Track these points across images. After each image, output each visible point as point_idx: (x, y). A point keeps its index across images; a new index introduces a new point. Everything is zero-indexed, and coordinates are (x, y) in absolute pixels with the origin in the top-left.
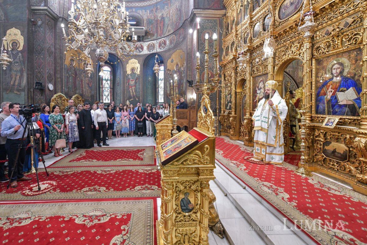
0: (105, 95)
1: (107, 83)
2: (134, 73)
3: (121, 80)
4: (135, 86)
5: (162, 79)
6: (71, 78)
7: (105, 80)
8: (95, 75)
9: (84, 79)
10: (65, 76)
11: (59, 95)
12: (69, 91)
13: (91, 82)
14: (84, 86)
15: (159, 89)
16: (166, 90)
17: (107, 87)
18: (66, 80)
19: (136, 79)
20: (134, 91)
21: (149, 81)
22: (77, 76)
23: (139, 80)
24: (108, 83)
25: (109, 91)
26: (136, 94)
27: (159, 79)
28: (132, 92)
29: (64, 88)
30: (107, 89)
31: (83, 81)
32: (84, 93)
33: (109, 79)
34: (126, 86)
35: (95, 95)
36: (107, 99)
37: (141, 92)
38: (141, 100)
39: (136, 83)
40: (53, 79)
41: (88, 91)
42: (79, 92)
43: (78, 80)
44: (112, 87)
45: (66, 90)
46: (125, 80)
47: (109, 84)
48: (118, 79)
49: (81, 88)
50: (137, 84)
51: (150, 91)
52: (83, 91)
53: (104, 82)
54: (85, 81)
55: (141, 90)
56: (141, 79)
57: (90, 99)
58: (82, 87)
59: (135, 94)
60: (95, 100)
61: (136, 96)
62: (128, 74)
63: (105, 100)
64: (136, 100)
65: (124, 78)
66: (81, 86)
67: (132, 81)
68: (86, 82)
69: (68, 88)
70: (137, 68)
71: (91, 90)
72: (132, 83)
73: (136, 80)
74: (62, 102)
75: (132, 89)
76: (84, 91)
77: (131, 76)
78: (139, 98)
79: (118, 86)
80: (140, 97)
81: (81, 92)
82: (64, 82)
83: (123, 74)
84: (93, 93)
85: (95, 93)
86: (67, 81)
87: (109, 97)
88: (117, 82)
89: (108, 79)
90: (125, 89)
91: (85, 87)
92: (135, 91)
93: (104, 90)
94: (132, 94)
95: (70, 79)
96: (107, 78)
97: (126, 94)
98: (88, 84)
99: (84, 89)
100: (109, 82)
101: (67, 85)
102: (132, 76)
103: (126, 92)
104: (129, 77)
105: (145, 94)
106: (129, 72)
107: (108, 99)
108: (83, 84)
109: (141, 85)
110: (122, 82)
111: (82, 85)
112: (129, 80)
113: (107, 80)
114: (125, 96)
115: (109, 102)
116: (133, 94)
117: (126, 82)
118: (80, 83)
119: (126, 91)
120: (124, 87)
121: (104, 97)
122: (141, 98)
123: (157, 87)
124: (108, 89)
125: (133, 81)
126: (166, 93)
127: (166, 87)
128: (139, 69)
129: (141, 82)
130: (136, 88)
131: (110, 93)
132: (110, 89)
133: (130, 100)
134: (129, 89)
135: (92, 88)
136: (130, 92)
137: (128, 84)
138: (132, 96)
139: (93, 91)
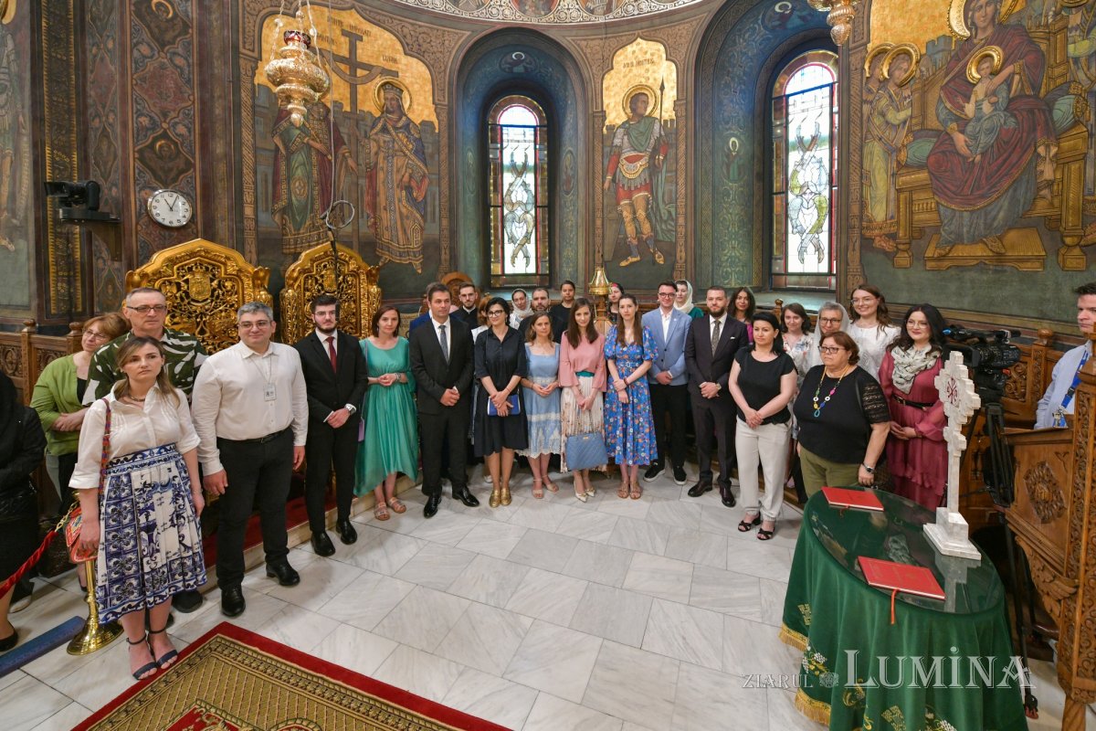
0: (512, 240)
1: (519, 181)
2: (642, 116)
3: (579, 160)
4: (650, 186)
5: (807, 137)
6: (299, 158)
7: (514, 168)
8: (444, 141)
9: (382, 164)
10: (255, 149)
11: (192, 254)
12: (290, 226)
13: (423, 177)
14: (382, 199)
15: (791, 197)
16: (855, 195)
17: (520, 203)
18: (265, 169)
19: (655, 151)
20: (641, 213)
21: (728, 155)
22: (344, 150)
23: (672, 152)
24: (524, 184)
25: (530, 217)
26: (653, 228)
27: (792, 138)
28: (635, 219)
29: (248, 211)
30: (519, 212)
31: (381, 176)
32: (386, 236)
33: (531, 162)
34: (598, 190)
35: (445, 244)
36: (521, 254)
37: (681, 221)
38: (680, 262)
39: (653, 169)
40: (190, 165)
41: (410, 223)
43: (349, 170)
44: (546, 202)
45: (269, 221)
46: (598, 158)
47: (532, 188)
48: (566, 160)
49: (368, 211)
50: (663, 176)
51: (733, 212)
52: (378, 219)
53: (508, 178)
54: (389, 172)
55: (682, 211)
56: (682, 148)
57: (417, 264)
58: (374, 206)
59: (646, 228)
60: (445, 265)
61: (657, 241)
62: (611, 128)
63: (513, 262)
64: (654, 262)
65: (590, 151)
66: (367, 198)
67: (631, 160)
68: (396, 177)
69: (284, 211)
70: (662, 88)
72: (633, 171)
73: (652, 157)
74: (219, 286)
75: (632, 205)
77: (627, 133)
78: (670, 253)
79: (568, 193)
80: (674, 245)
81: (365, 230)
82: (248, 178)
83: (586, 127)
84: (433, 230)
85: (446, 233)
86: (276, 173)
87: (531, 248)
88: (564, 177)
89: (525, 166)
90: (599, 205)
91: (391, 203)
92: (648, 217)
93: (510, 216)
94: (630, 229)
95: (295, 164)
96: (519, 161)
97: (599, 232)
98: (409, 189)
99: (384, 215)
100: (530, 178)
101: (276, 197)
102: (634, 133)
103: (599, 222)
104: (617, 141)
105: (708, 229)
106: (616, 114)
107: (527, 257)
108: (381, 188)
109: (681, 181)
110: (581, 173)
111: (375, 195)
112: (616, 155)
113: (519, 171)
114: (598, 240)
115: (532, 269)
116: (638, 232)
117: (599, 168)
118: (363, 182)
119: (599, 214)
120: (590, 195)
121: (509, 249)
122: (681, 254)
123: (777, 186)
124: (527, 212)
125: (641, 157)
126: (856, 222)
127: (855, 177)
128: (671, 94)
129: (682, 161)
130: (656, 199)
131: (536, 225)
132: (533, 212)
133: (623, 264)
134: (618, 204)
135: (429, 209)
136: (620, 220)
137: (609, 177)
138: (635, 242)
139: (434, 221)
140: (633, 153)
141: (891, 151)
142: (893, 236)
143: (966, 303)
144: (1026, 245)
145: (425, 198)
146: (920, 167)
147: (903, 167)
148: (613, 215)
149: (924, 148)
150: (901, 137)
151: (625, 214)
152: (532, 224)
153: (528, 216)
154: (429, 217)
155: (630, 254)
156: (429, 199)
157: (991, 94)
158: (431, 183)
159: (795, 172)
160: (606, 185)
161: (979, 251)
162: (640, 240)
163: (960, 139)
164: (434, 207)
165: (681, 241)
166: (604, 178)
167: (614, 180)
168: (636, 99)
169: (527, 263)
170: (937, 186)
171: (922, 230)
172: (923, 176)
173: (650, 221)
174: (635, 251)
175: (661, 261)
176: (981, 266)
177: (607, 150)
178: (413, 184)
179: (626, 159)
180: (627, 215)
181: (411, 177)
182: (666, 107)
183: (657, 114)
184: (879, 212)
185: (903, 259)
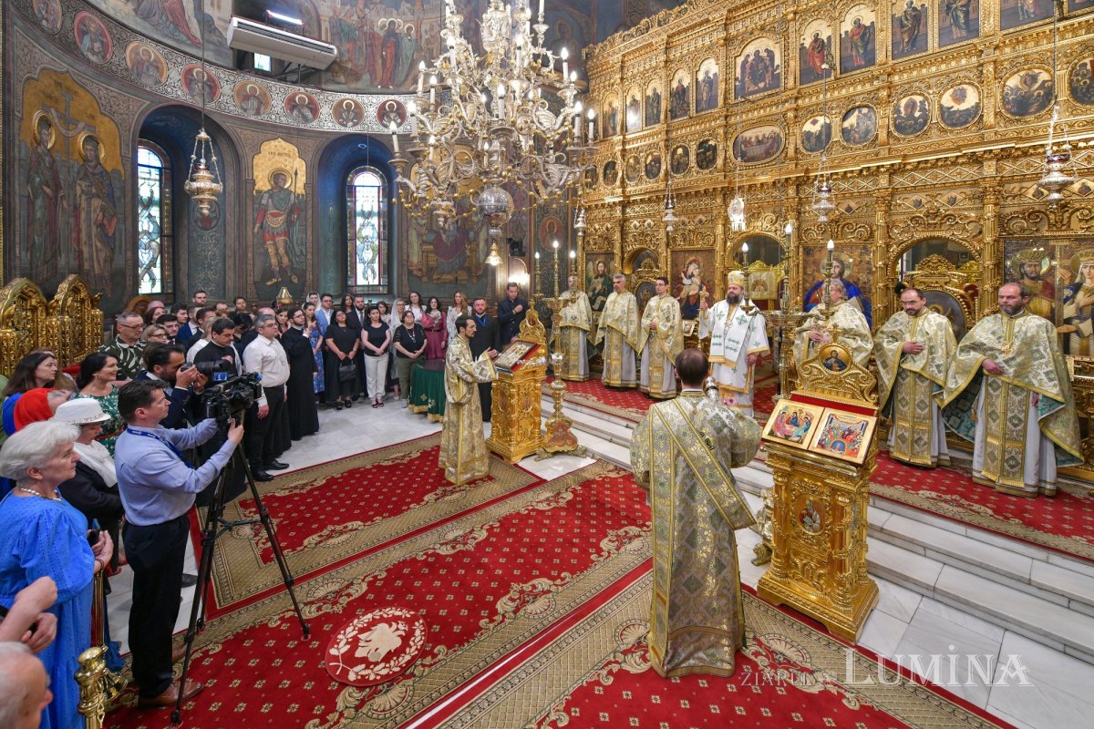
1: (144, 212)
2: (282, 188)
3: (228, 208)
4: (287, 233)
5: (367, 212)
6: (39, 202)
8: (129, 187)
9: (84, 205)
10: (20, 195)
12: (34, 260)
13: (112, 216)
14: (83, 236)
15: (358, 243)
16: (405, 251)
17: (147, 232)
19: (290, 213)
20: (282, 251)
21: (329, 216)
22: (61, 193)
23: (303, 214)
24: (150, 216)
25: (156, 245)
26: (290, 260)
27: (358, 209)
28: (277, 254)
29: (17, 251)
30: (146, 240)
31: (83, 215)
32: (86, 267)
33: (157, 196)
35: (129, 272)
36: (146, 277)
37: (309, 256)
38: (310, 281)
39: (289, 223)
41: (102, 255)
42: (68, 263)
43: (64, 210)
44: (171, 233)
45: (26, 259)
46: (249, 211)
47: (158, 220)
49: (75, 246)
50: (297, 228)
52: (81, 252)
54: (89, 213)
55: (310, 250)
56: (310, 212)
57: (107, 290)
58: (78, 241)
59: (285, 260)
60: (129, 289)
61: (293, 268)
62: (259, 192)
64: (291, 282)
65: (243, 204)
66: (74, 235)
67: (274, 215)
68: (93, 216)
69: (31, 248)
70: (296, 174)
71: (113, 250)
72: (277, 223)
73: (289, 215)
75: (275, 244)
76: (86, 255)
77: (271, 197)
78: (302, 276)
79: (207, 229)
80: (305, 271)
81: (73, 262)
84: (120, 261)
85: (130, 262)
87: (157, 271)
88: (197, 215)
90: (250, 243)
91: (90, 238)
92: (287, 253)
93: (141, 244)
94: (274, 261)
95: (37, 207)
97: (250, 262)
98: (101, 226)
99: (85, 249)
100: (155, 211)
102: (276, 198)
103: (250, 255)
104: (264, 202)
106: (263, 184)
107: (153, 280)
108: (83, 226)
109: (309, 232)
110: (228, 217)
111: (79, 232)
112: (263, 211)
113: (145, 203)
114: (250, 267)
115: (157, 289)
116: (280, 263)
117: (250, 218)
118: (72, 220)
119: (250, 249)
120: (241, 236)
122: (309, 276)
123: (350, 235)
124: (153, 240)
125: (281, 215)
126: (405, 263)
127: (405, 243)
128: (302, 179)
129: (310, 220)
130: (292, 242)
131: (161, 252)
132: (158, 240)
133: (269, 283)
134: (265, 243)
135: (117, 243)
136: (266, 253)
137: (258, 225)
138: (277, 269)
139: (121, 253)
140: (276, 211)
141: (419, 235)
142: (421, 270)
143: (447, 295)
144: (463, 276)
145: (114, 234)
146: (430, 244)
147: (424, 242)
148: (262, 250)
149: (432, 237)
150: (424, 230)
151: (270, 250)
152: (157, 251)
153: (154, 243)
154: (117, 250)
155: (274, 277)
156: (117, 236)
157: (453, 223)
158: (118, 221)
159: (360, 229)
160: (256, 230)
161: (450, 277)
162: (281, 267)
163: (444, 236)
164: (121, 241)
165: (310, 269)
166: (254, 224)
167: (261, 227)
168: (277, 176)
169: (153, 284)
170: (436, 251)
171: (432, 269)
172: (432, 247)
173: (288, 255)
174: (277, 275)
175: (296, 281)
176: (450, 282)
177: (256, 206)
178: (105, 222)
179: (271, 214)
180: (271, 250)
181: (104, 216)
182: (298, 185)
183: (292, 189)
184: (415, 259)
185: (425, 279)
